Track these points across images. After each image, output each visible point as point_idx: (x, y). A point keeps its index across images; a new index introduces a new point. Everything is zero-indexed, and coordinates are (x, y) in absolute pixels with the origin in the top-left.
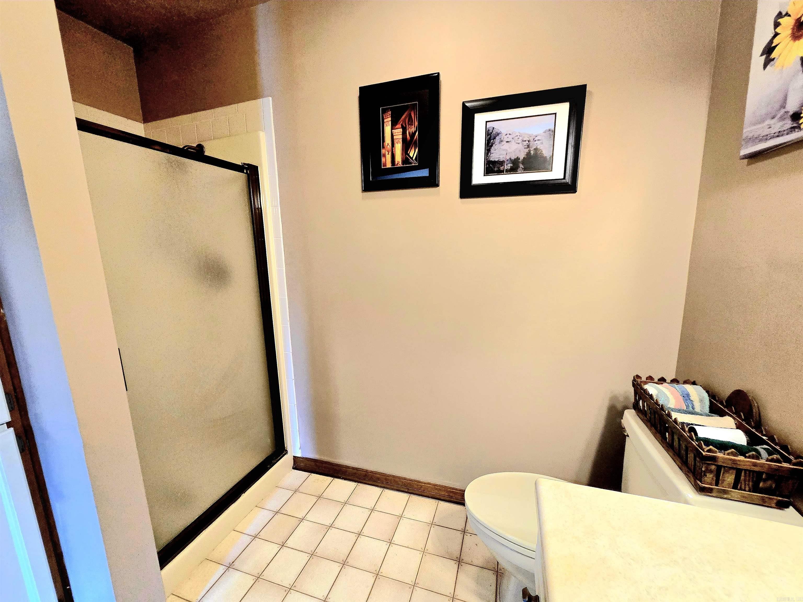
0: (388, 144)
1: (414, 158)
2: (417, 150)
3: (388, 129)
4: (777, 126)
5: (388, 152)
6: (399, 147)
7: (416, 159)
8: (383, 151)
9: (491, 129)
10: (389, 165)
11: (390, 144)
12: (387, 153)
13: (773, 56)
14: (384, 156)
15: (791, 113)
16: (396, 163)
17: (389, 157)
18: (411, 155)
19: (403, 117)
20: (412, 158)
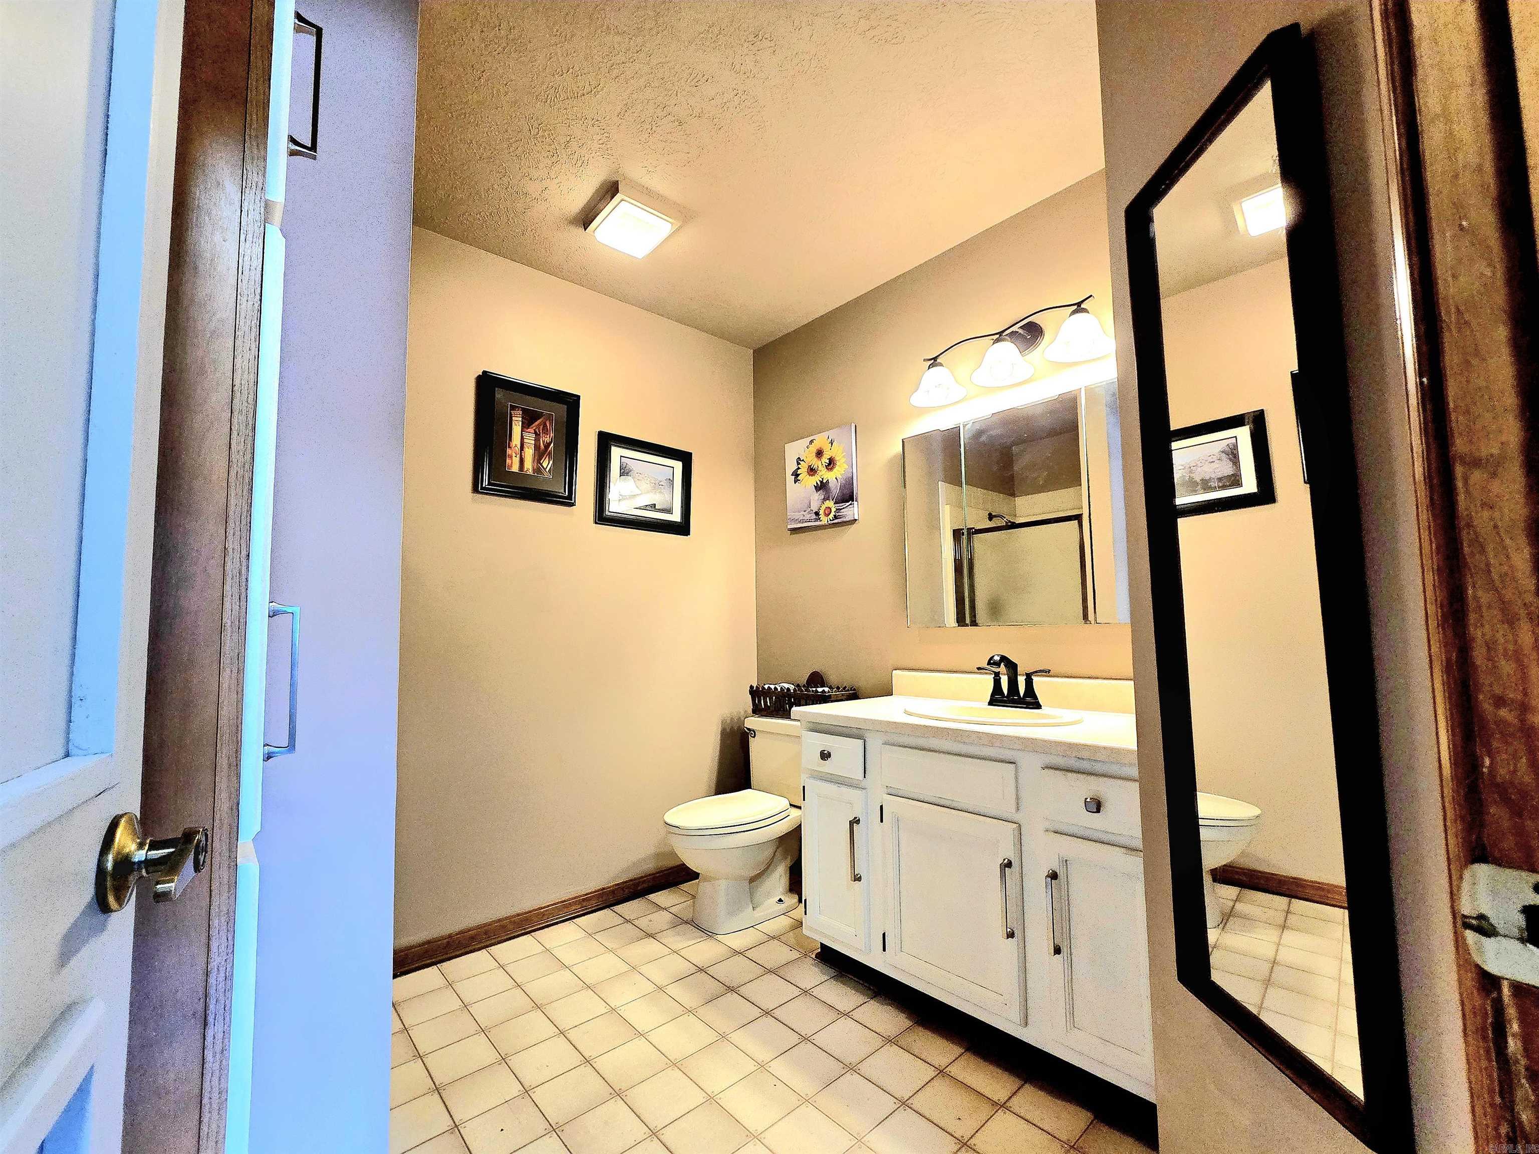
0: (516, 446)
1: (547, 470)
2: (551, 462)
3: (517, 429)
4: (808, 517)
5: (516, 454)
6: (529, 453)
7: (550, 470)
8: (509, 451)
9: (625, 464)
10: (515, 468)
11: (519, 446)
12: (514, 455)
13: (799, 478)
14: (511, 457)
15: (814, 511)
16: (525, 469)
17: (516, 460)
18: (545, 465)
19: (537, 423)
20: (545, 469)
